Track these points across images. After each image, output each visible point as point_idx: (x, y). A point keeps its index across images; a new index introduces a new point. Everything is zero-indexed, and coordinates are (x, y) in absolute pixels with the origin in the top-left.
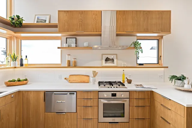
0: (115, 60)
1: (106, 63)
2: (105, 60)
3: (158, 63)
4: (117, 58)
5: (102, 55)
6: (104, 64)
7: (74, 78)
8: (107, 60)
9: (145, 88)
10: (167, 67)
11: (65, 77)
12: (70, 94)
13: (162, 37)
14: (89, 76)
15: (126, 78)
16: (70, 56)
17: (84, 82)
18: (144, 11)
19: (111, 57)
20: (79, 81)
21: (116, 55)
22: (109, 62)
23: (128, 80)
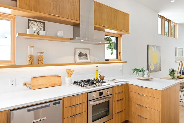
0: (88, 56)
1: (80, 58)
2: (79, 56)
3: (118, 59)
4: (90, 54)
5: (75, 49)
6: (78, 60)
7: (40, 81)
8: (81, 55)
9: (121, 82)
10: (126, 62)
11: (24, 82)
12: (54, 104)
13: (121, 35)
14: (60, 76)
15: (100, 74)
16: (32, 48)
17: (55, 85)
18: (114, 9)
19: (84, 52)
20: (48, 84)
21: (89, 49)
22: (82, 57)
23: (101, 76)
